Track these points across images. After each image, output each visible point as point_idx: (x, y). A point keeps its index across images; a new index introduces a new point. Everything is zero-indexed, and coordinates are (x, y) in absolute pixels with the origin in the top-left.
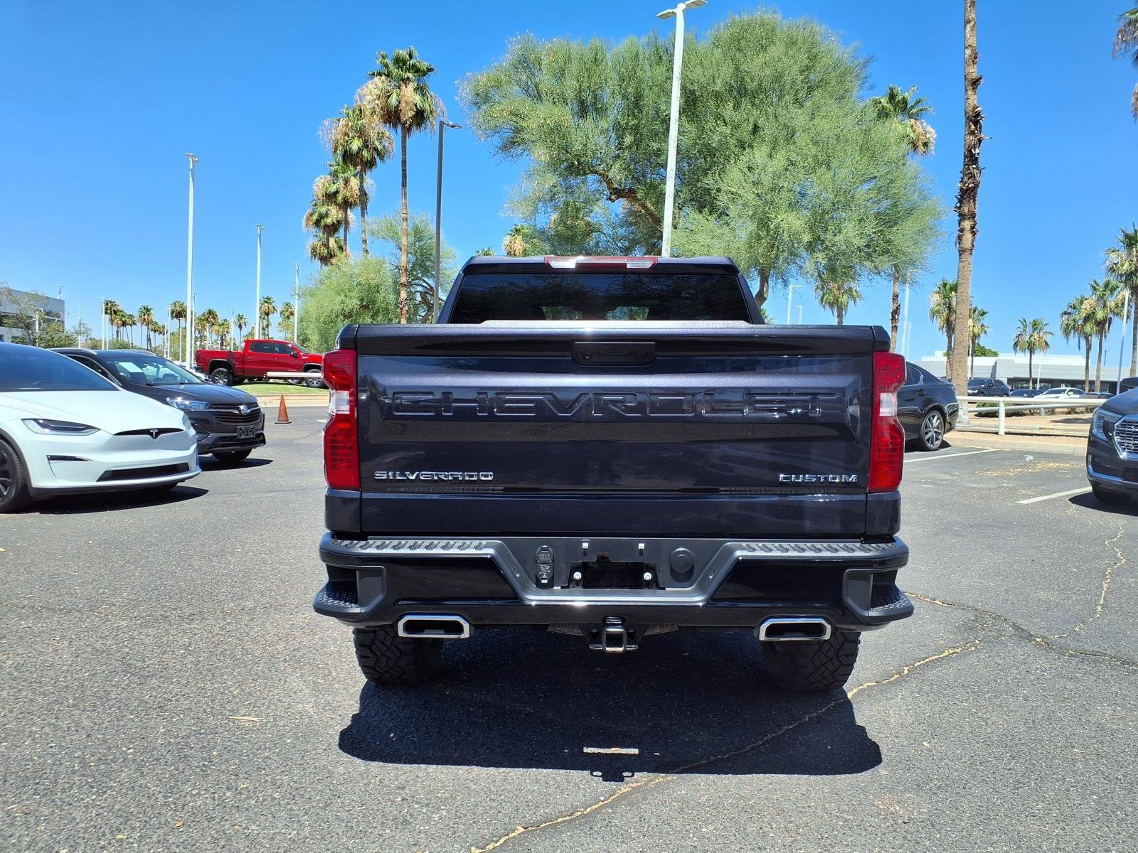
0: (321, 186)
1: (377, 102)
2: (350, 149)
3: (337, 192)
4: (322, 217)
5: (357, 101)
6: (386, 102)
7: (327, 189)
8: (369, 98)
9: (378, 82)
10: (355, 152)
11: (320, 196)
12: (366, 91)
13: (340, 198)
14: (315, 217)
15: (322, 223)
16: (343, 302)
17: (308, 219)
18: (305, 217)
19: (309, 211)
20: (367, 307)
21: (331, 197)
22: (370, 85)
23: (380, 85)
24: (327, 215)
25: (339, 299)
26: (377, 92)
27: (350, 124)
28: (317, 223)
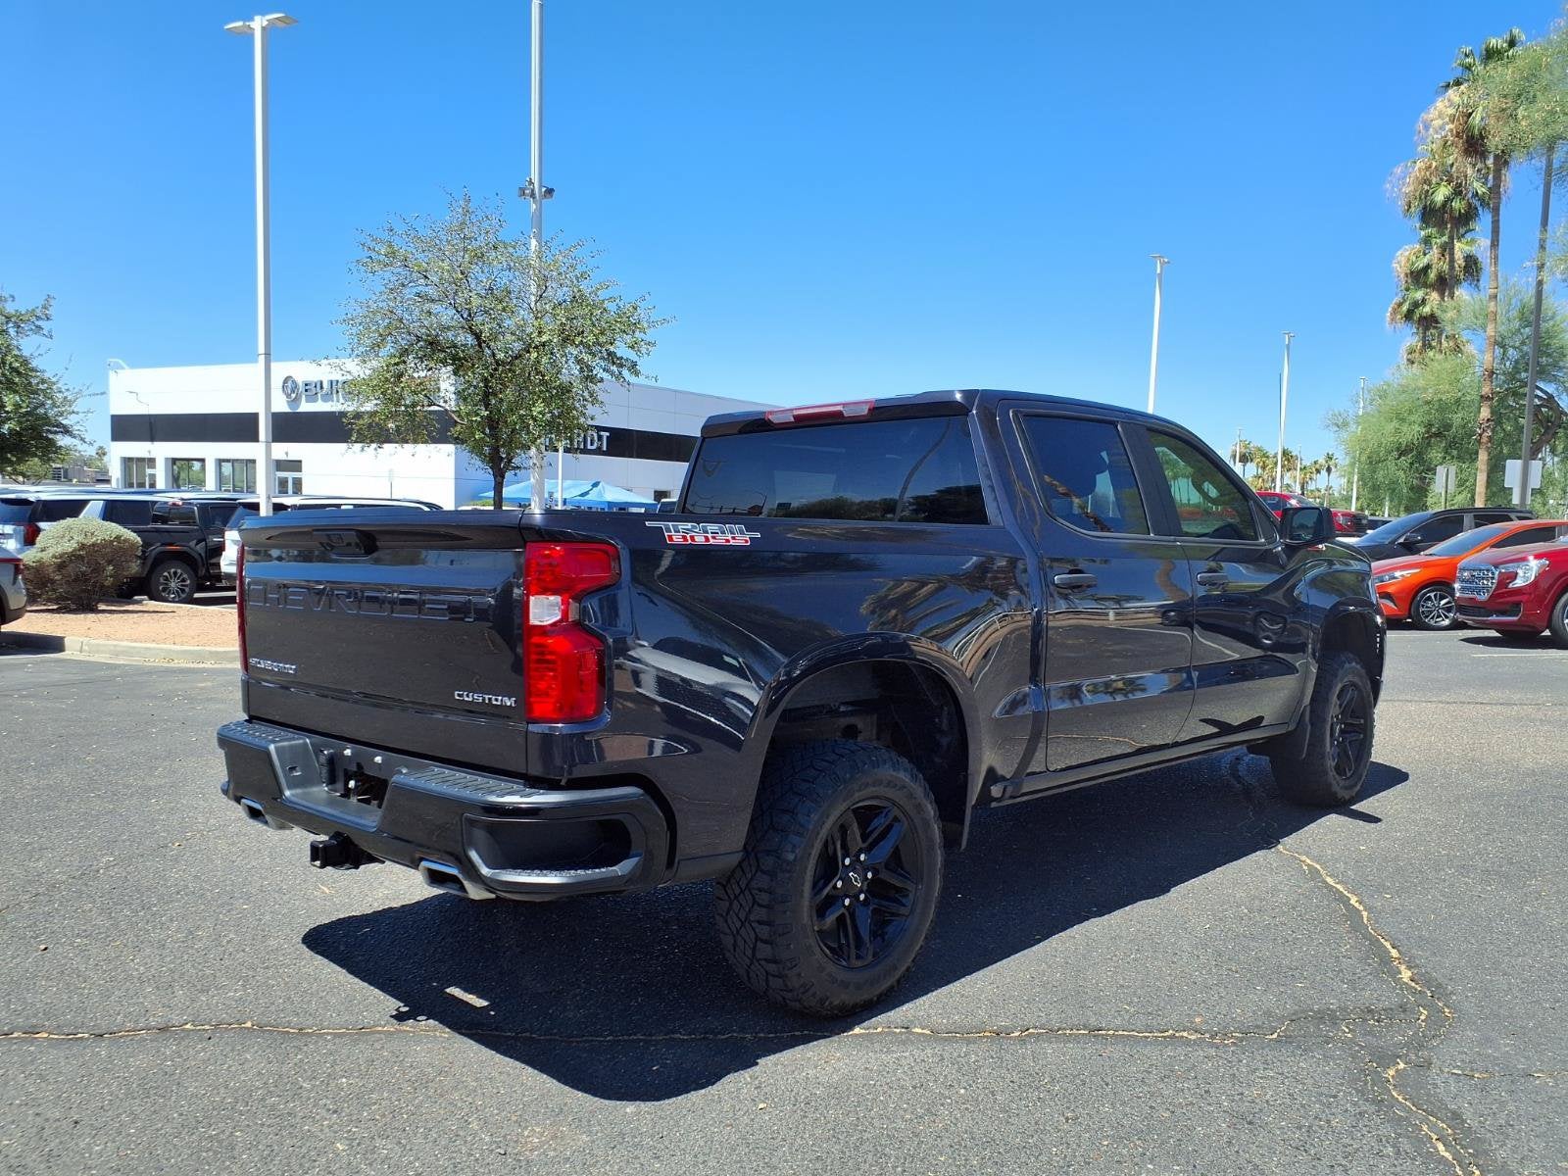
0: (1403, 261)
1: (1451, 126)
2: (1432, 202)
3: (1428, 267)
4: (1416, 305)
5: (1420, 132)
6: (1466, 123)
7: (1413, 264)
8: (1437, 123)
9: (1452, 97)
10: (1439, 205)
11: (1402, 276)
12: (1433, 113)
13: (1432, 275)
14: (1405, 308)
15: (1416, 317)
16: (1397, 431)
17: (1394, 312)
18: (1390, 309)
19: (1397, 299)
20: (1438, 435)
21: (1418, 277)
22: (1440, 104)
23: (1457, 99)
24: (1424, 301)
25: (1391, 427)
26: (1451, 111)
27: (1434, 164)
28: (1409, 316)
